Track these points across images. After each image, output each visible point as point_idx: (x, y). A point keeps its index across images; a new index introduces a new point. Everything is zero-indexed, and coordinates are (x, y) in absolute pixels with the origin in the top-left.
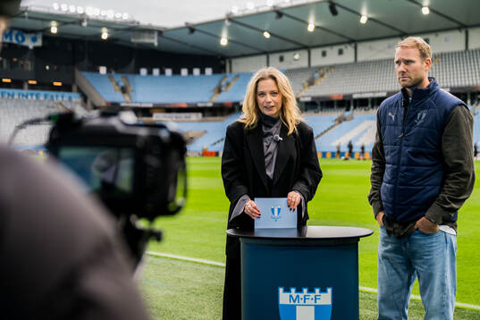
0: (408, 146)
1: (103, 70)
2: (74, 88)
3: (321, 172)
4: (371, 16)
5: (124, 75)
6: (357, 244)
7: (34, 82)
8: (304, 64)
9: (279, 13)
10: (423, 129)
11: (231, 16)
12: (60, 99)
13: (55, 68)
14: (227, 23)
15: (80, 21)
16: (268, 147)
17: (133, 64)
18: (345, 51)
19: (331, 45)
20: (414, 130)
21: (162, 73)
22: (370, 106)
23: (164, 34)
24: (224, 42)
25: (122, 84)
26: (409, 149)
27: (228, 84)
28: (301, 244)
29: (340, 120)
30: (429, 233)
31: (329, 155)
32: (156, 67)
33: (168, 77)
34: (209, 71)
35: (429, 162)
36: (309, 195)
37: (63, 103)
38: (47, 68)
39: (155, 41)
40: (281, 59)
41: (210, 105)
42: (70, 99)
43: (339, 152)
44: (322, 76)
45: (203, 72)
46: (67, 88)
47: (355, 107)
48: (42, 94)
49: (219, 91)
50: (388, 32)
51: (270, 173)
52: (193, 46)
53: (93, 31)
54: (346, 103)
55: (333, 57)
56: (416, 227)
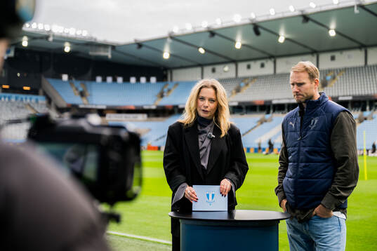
0: (305, 147)
1: (65, 77)
2: (41, 91)
3: (247, 165)
4: (288, 36)
5: (83, 82)
6: (278, 225)
7: (7, 87)
8: (233, 75)
9: (212, 33)
10: (316, 132)
11: (172, 35)
12: (28, 101)
13: (25, 75)
14: (169, 40)
15: (47, 37)
16: (203, 142)
17: (90, 73)
18: (266, 65)
19: (255, 59)
20: (309, 133)
21: (115, 80)
22: (286, 110)
23: (117, 49)
24: (166, 56)
25: (81, 89)
26: (306, 149)
27: (169, 91)
28: (231, 225)
29: (262, 122)
30: (326, 218)
31: (252, 151)
32: (109, 75)
33: (120, 84)
34: (153, 80)
35: (323, 159)
36: (238, 183)
37: (32, 105)
38: (19, 75)
39: (108, 54)
40: (214, 71)
41: (154, 107)
42: (37, 101)
43: (260, 148)
44: (247, 85)
45: (148, 80)
46: (34, 92)
47: (274, 111)
48: (13, 96)
49: (162, 95)
50: (301, 49)
51: (205, 164)
52: (140, 59)
53: (57, 45)
54: (267, 107)
55: (256, 69)
56: (314, 213)
